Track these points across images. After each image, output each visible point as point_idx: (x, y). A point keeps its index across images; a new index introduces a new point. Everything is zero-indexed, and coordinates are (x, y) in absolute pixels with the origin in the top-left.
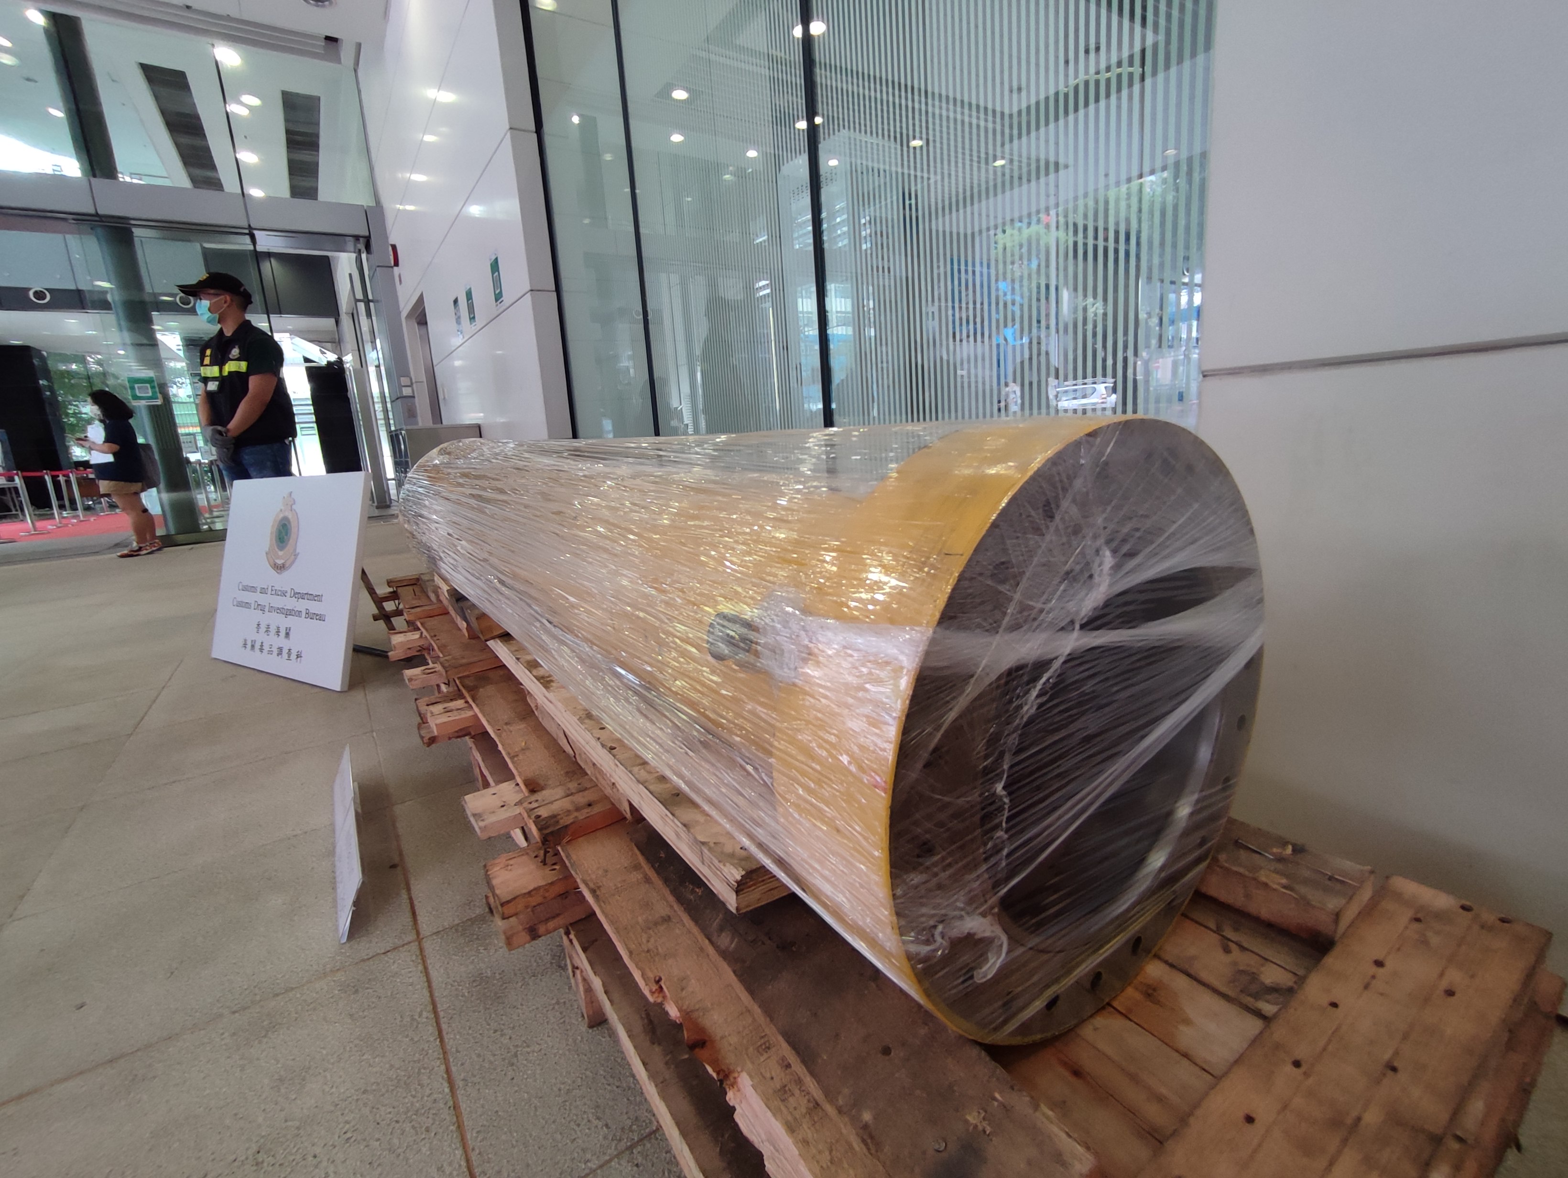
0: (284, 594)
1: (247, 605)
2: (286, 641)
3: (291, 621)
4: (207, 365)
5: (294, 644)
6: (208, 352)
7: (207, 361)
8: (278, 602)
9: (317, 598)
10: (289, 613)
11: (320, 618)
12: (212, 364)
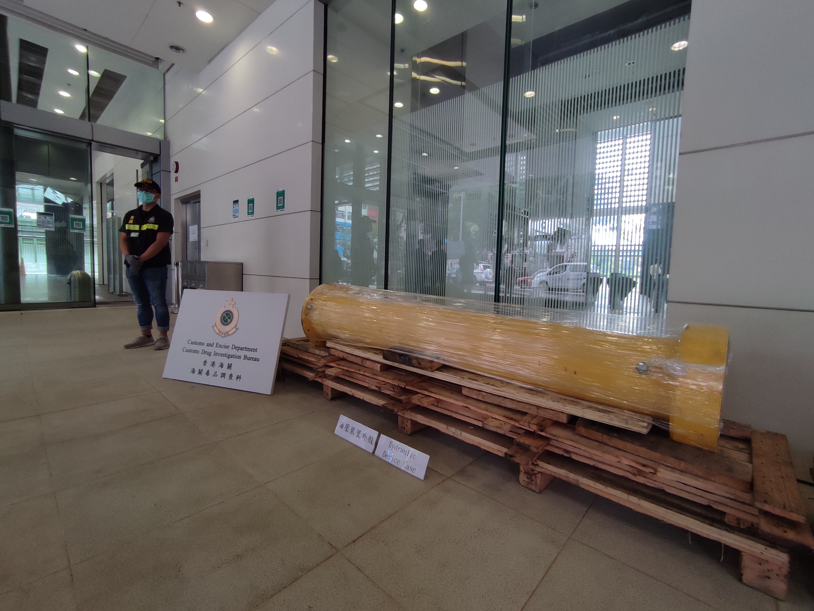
0: (227, 347)
1: (196, 352)
2: (229, 370)
3: (231, 361)
4: (130, 224)
5: (235, 371)
6: (132, 217)
7: (131, 221)
8: (224, 351)
9: (255, 350)
10: (229, 357)
11: (256, 360)
12: (134, 223)
